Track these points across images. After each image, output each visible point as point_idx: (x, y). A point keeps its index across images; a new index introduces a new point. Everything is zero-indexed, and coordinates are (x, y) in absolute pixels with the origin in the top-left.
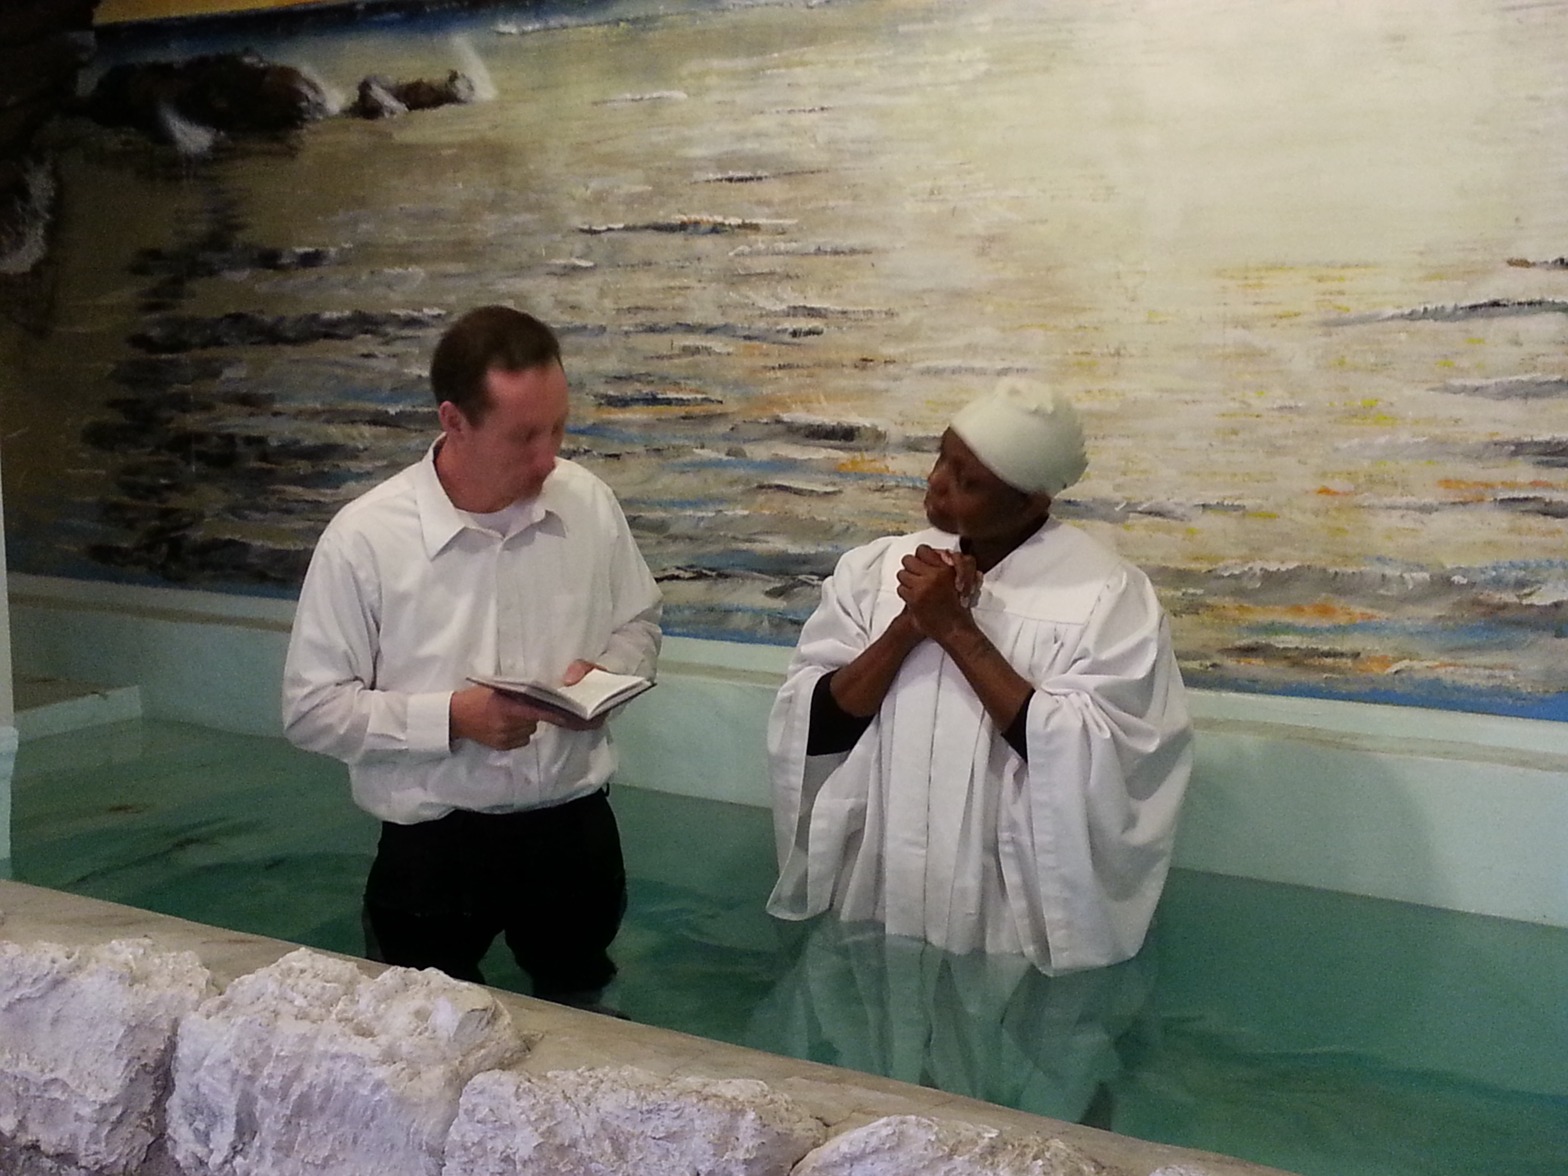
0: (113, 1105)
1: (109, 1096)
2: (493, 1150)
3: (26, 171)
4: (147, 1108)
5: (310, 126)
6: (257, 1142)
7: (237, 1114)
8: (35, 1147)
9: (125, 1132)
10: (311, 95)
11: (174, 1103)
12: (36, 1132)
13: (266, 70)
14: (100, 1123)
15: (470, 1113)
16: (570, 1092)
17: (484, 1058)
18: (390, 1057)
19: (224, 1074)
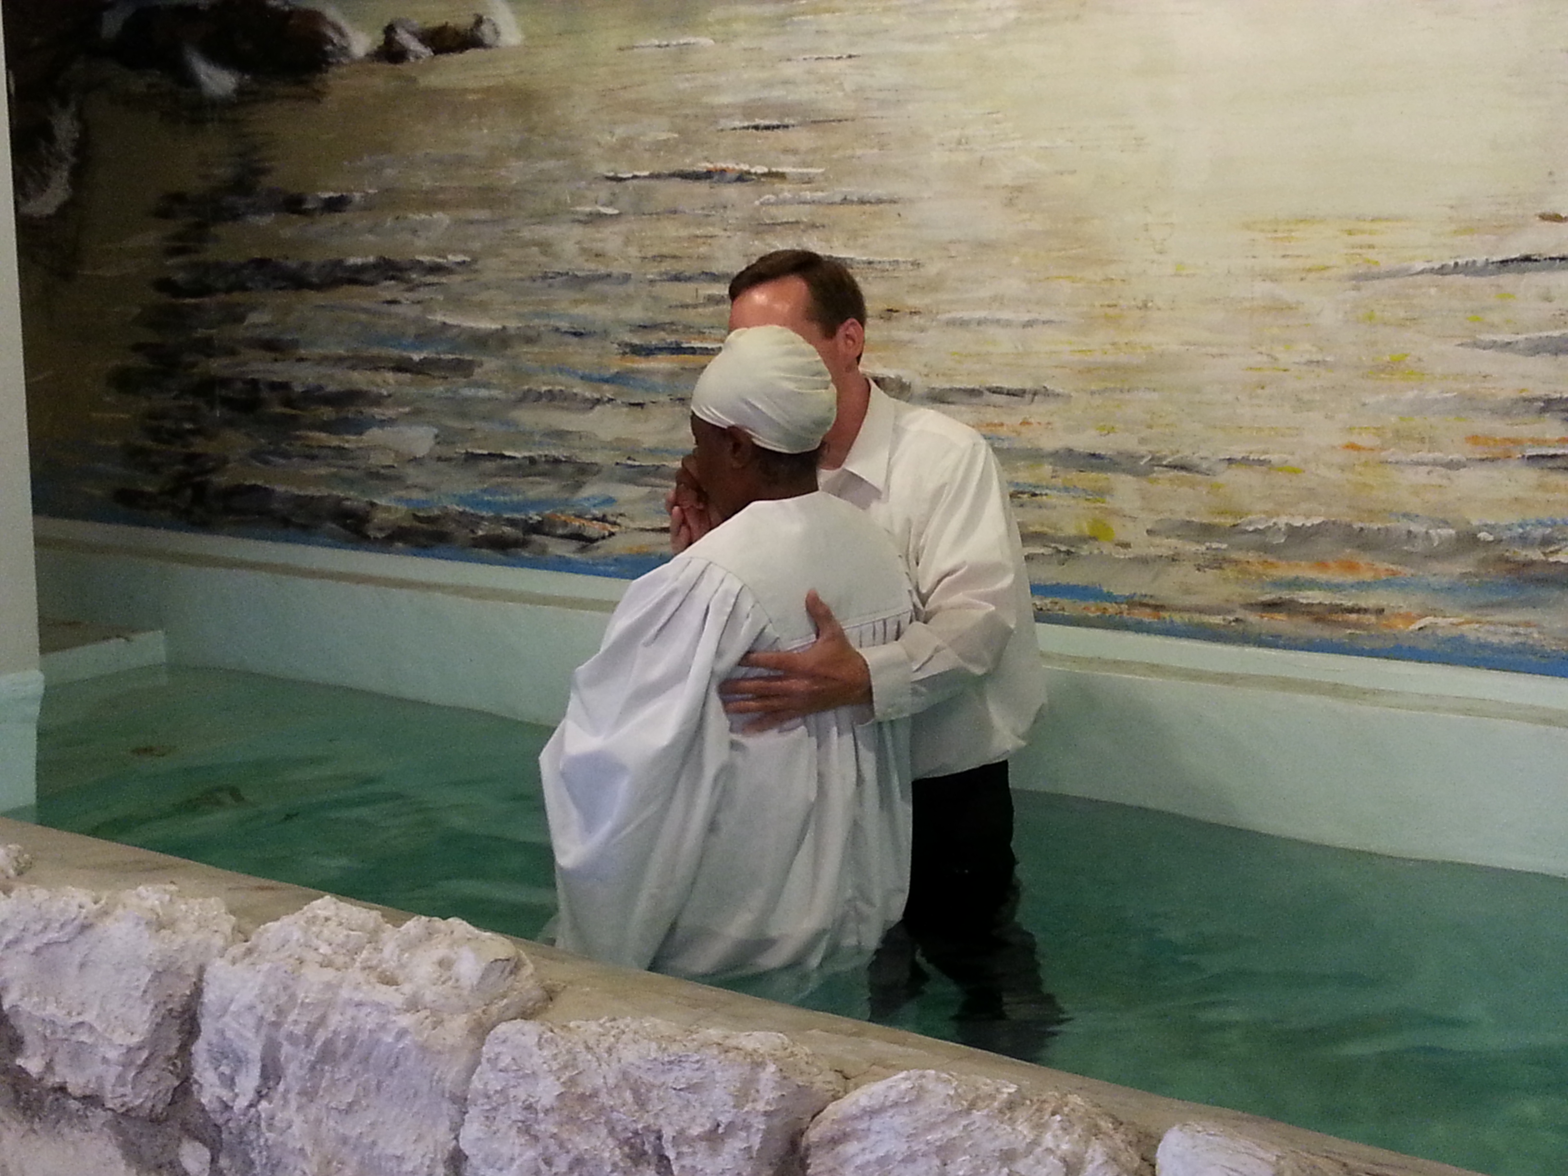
0: (139, 1048)
1: (135, 1040)
2: (516, 1099)
3: (52, 113)
4: (173, 1051)
5: (334, 69)
6: (281, 1088)
7: (264, 1058)
8: (61, 1089)
9: (150, 1075)
10: (336, 38)
11: (200, 1048)
12: (63, 1073)
13: (291, 12)
14: (126, 1066)
15: (493, 1062)
16: (592, 1042)
17: (507, 1008)
18: (413, 1006)
19: (249, 1020)
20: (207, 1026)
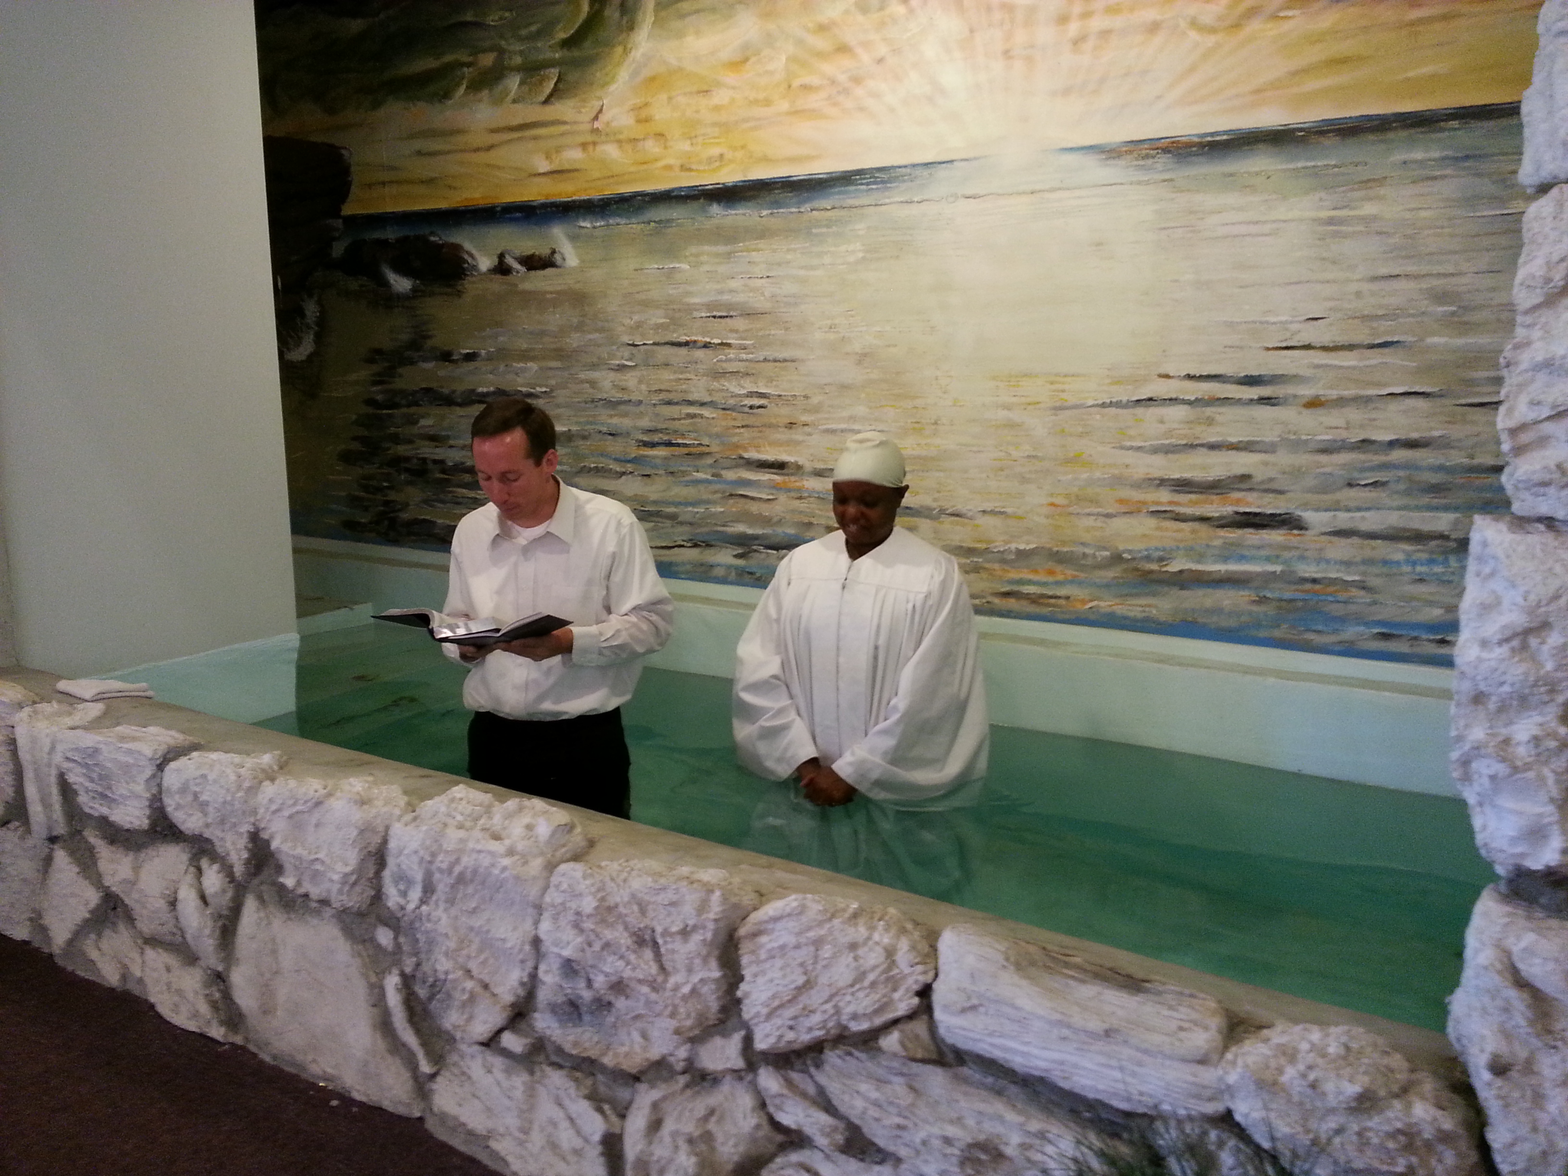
0: (352, 873)
1: (349, 869)
2: (570, 908)
3: (303, 301)
4: (371, 875)
6: (434, 898)
7: (424, 881)
8: (306, 895)
9: (358, 889)
10: (470, 260)
11: (387, 874)
12: (307, 887)
13: (443, 245)
14: (344, 883)
15: (557, 886)
16: (614, 874)
17: (566, 852)
18: (511, 852)
19: (415, 859)
20: (391, 862)
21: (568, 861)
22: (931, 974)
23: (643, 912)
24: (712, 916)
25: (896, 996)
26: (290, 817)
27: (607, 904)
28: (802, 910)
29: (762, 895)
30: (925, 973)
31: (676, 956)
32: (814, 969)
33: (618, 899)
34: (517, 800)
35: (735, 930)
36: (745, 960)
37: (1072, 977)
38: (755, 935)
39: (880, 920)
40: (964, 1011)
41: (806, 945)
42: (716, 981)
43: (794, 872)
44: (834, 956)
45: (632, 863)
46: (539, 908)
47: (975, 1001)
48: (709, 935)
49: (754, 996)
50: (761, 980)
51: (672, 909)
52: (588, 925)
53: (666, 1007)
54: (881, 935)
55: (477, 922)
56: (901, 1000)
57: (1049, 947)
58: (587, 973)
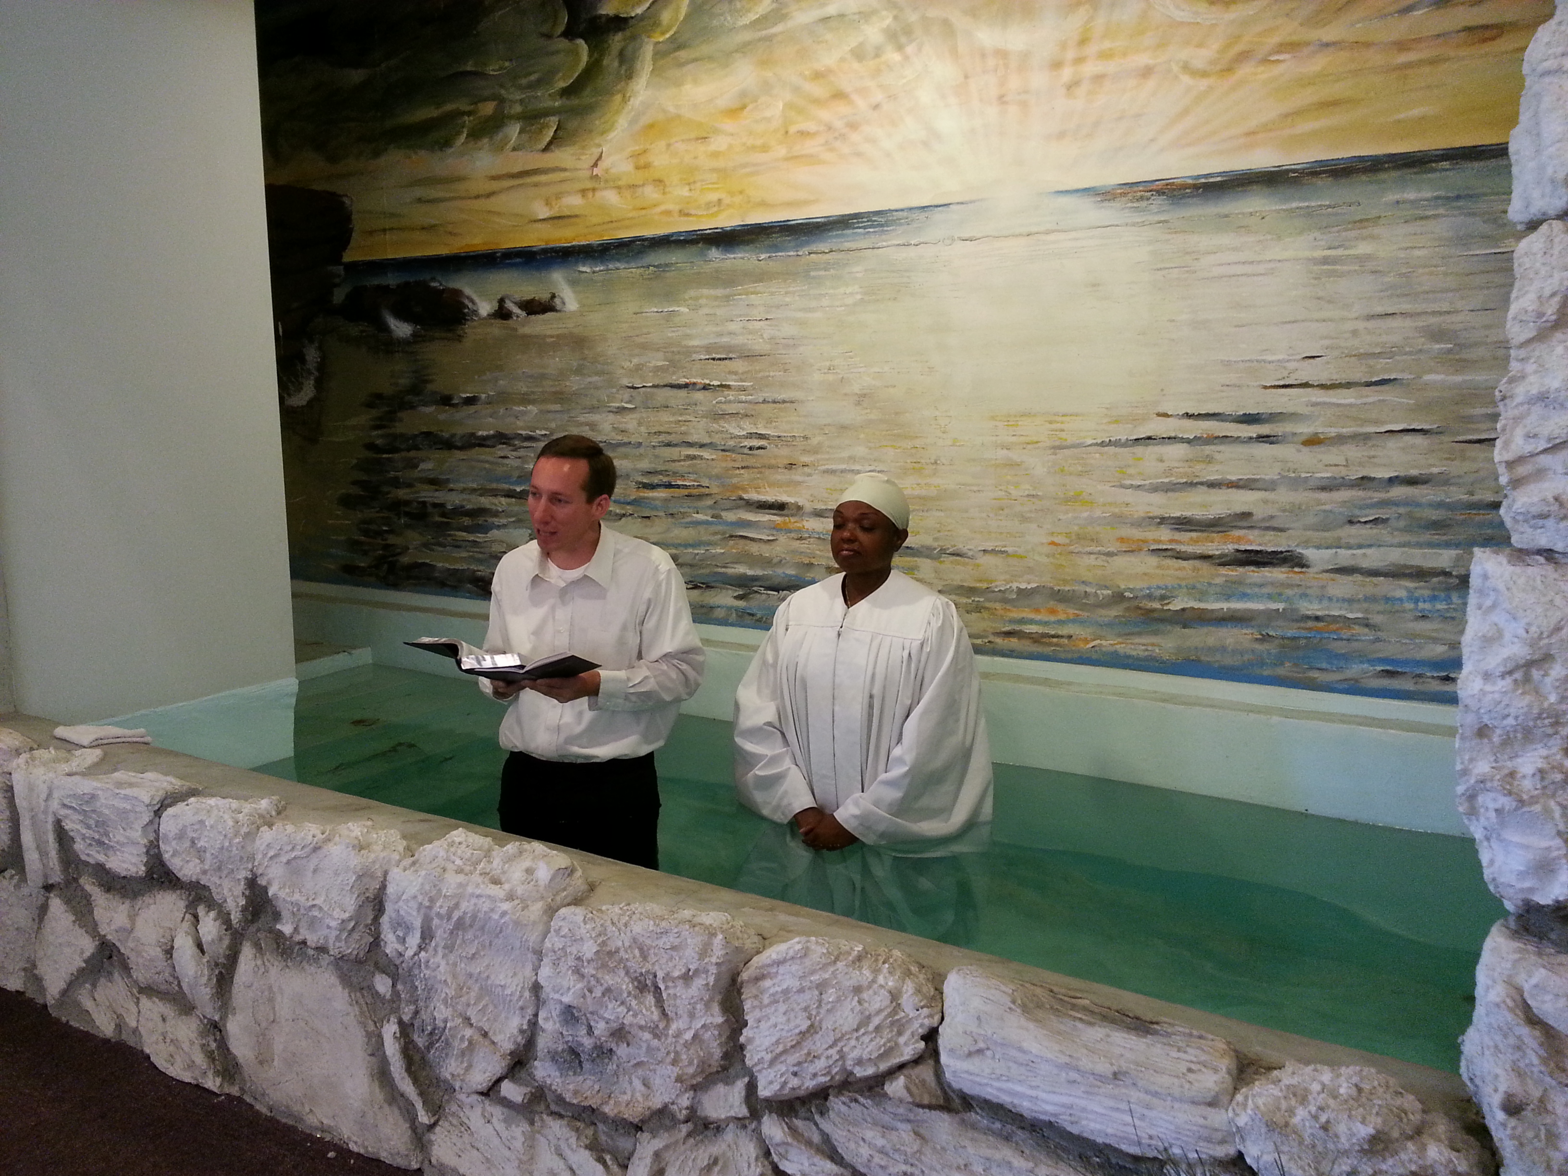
0: (350, 919)
1: (346, 915)
2: (571, 954)
3: (304, 346)
4: (369, 922)
5: (470, 323)
6: (433, 944)
7: (422, 926)
8: (304, 942)
9: (356, 936)
10: (470, 305)
11: (385, 920)
12: (304, 934)
13: (444, 290)
14: (341, 930)
15: (557, 931)
16: (615, 920)
17: (566, 897)
18: (510, 897)
19: (414, 905)
20: (389, 907)
21: (569, 905)
22: (937, 1018)
23: (645, 957)
24: (714, 960)
25: (902, 1040)
26: (288, 862)
27: (608, 949)
28: (806, 953)
29: (764, 939)
30: (931, 1016)
31: (678, 1001)
32: (818, 1013)
33: (620, 944)
34: (517, 843)
35: (738, 974)
36: (747, 1006)
37: (1080, 1019)
38: (758, 979)
39: (884, 963)
40: (970, 1054)
41: (809, 989)
42: (719, 1026)
43: (797, 915)
44: (838, 1000)
45: (632, 907)
46: (539, 954)
47: (981, 1045)
48: (711, 980)
49: (757, 1042)
50: (763, 1025)
51: (674, 954)
52: (589, 970)
53: (668, 1053)
54: (885, 978)
55: (476, 968)
56: (906, 1044)
57: (1055, 989)
58: (587, 1019)
